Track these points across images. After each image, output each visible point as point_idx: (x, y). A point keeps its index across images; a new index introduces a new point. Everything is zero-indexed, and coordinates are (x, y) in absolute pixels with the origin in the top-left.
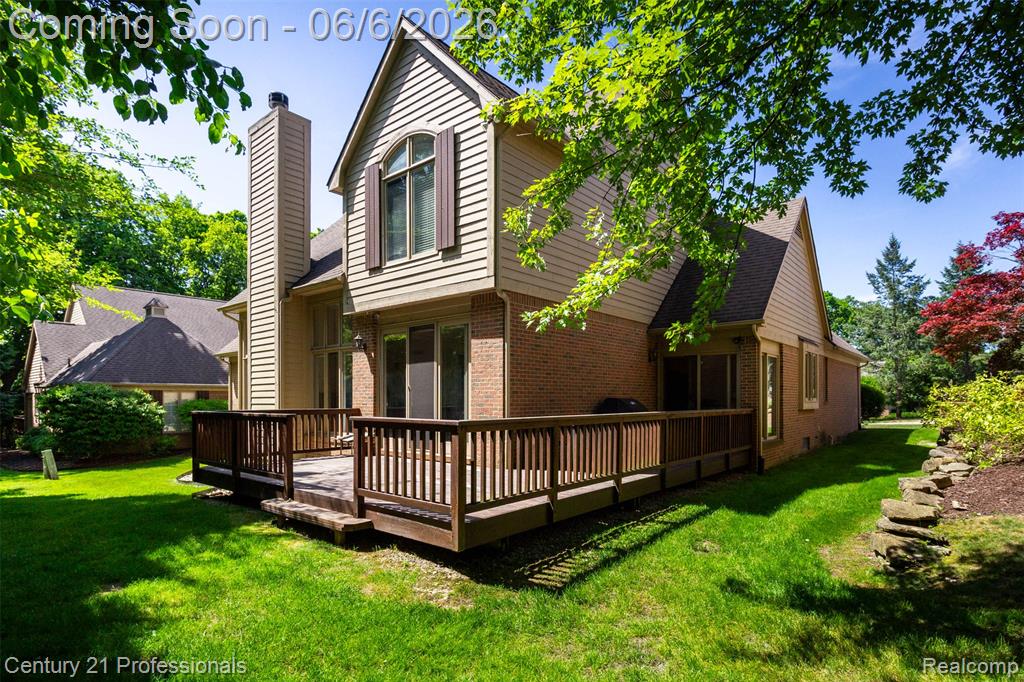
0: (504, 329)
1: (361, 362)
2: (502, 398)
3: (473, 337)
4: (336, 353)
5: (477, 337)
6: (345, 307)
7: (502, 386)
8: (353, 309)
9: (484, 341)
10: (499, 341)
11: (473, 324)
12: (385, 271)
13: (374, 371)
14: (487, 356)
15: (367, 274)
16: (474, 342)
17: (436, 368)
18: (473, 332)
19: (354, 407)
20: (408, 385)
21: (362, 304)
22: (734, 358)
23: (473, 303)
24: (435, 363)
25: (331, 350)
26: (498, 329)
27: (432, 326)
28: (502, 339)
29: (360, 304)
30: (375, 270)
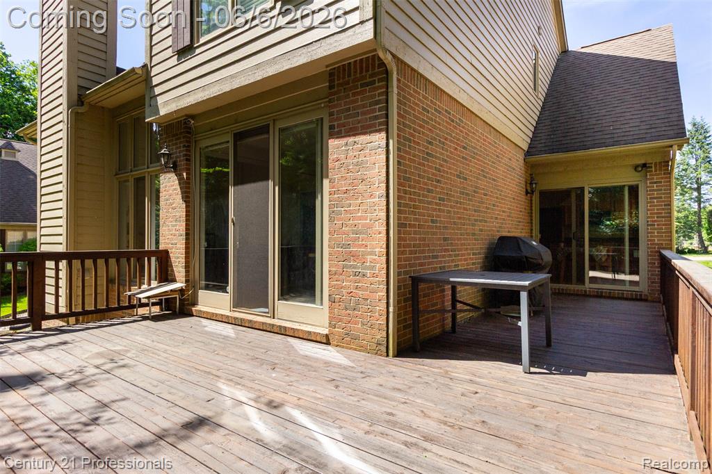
0: (387, 116)
1: (169, 185)
2: (384, 235)
3: (332, 136)
4: (143, 178)
5: (338, 135)
6: (147, 110)
7: (383, 215)
8: (157, 112)
9: (351, 139)
10: (379, 139)
11: (331, 114)
12: (198, 51)
13: (187, 197)
14: (357, 164)
15: (174, 61)
16: (333, 143)
17: (272, 190)
18: (331, 127)
19: (162, 247)
20: (231, 216)
21: (168, 104)
22: (634, 191)
23: (331, 81)
24: (271, 183)
25: (137, 174)
26: (376, 118)
27: (264, 130)
28: (383, 135)
29: (166, 103)
30: (184, 52)
